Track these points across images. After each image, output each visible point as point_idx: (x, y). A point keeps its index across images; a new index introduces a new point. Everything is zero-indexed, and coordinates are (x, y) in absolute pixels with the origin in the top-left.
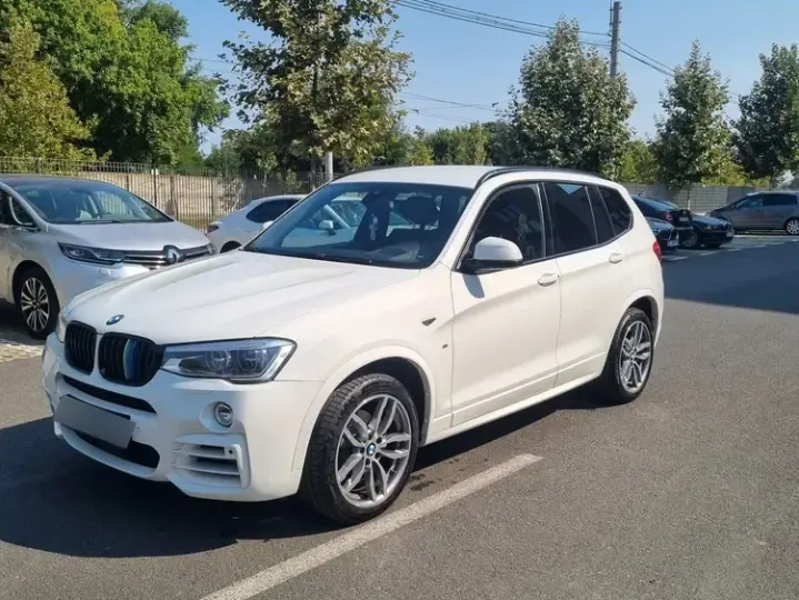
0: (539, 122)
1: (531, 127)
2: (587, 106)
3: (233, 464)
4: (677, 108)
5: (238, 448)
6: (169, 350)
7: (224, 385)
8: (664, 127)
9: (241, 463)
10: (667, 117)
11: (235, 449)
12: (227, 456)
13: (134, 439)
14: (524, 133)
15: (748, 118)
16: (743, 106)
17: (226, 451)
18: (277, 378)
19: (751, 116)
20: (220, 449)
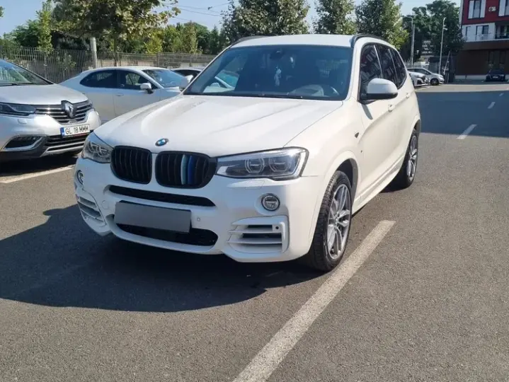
0: (252, 19)
1: (247, 23)
2: (283, 8)
3: (279, 236)
4: (324, 12)
5: (283, 224)
6: (219, 160)
7: (268, 182)
8: (317, 25)
9: (284, 236)
10: (319, 18)
11: (281, 226)
12: (274, 231)
13: (193, 227)
14: (242, 27)
15: (360, 20)
16: (358, 12)
17: (274, 228)
18: (303, 175)
19: (362, 18)
20: (270, 227)
